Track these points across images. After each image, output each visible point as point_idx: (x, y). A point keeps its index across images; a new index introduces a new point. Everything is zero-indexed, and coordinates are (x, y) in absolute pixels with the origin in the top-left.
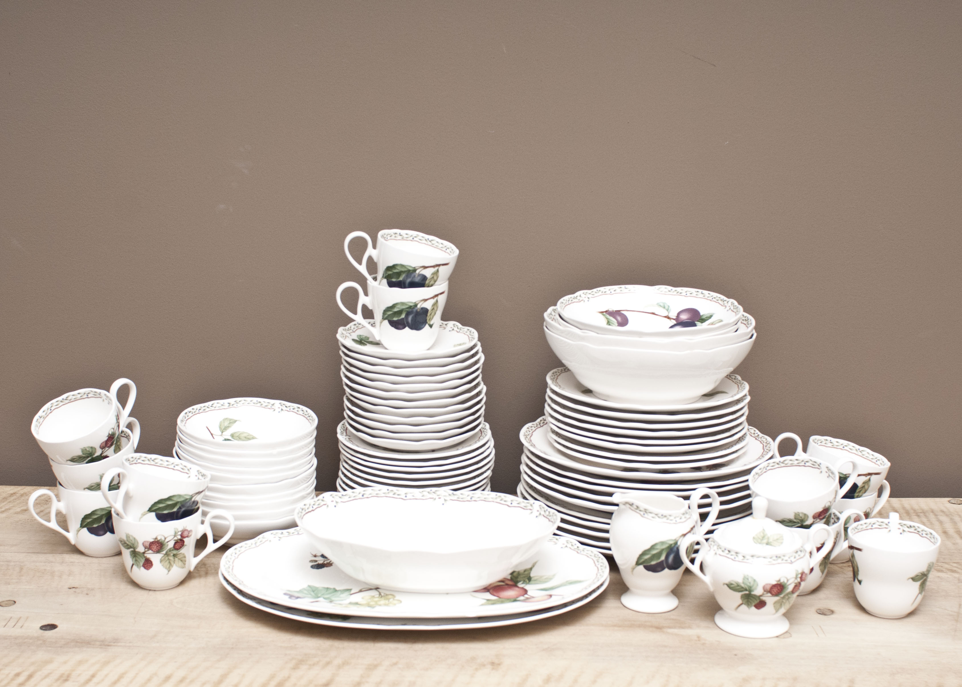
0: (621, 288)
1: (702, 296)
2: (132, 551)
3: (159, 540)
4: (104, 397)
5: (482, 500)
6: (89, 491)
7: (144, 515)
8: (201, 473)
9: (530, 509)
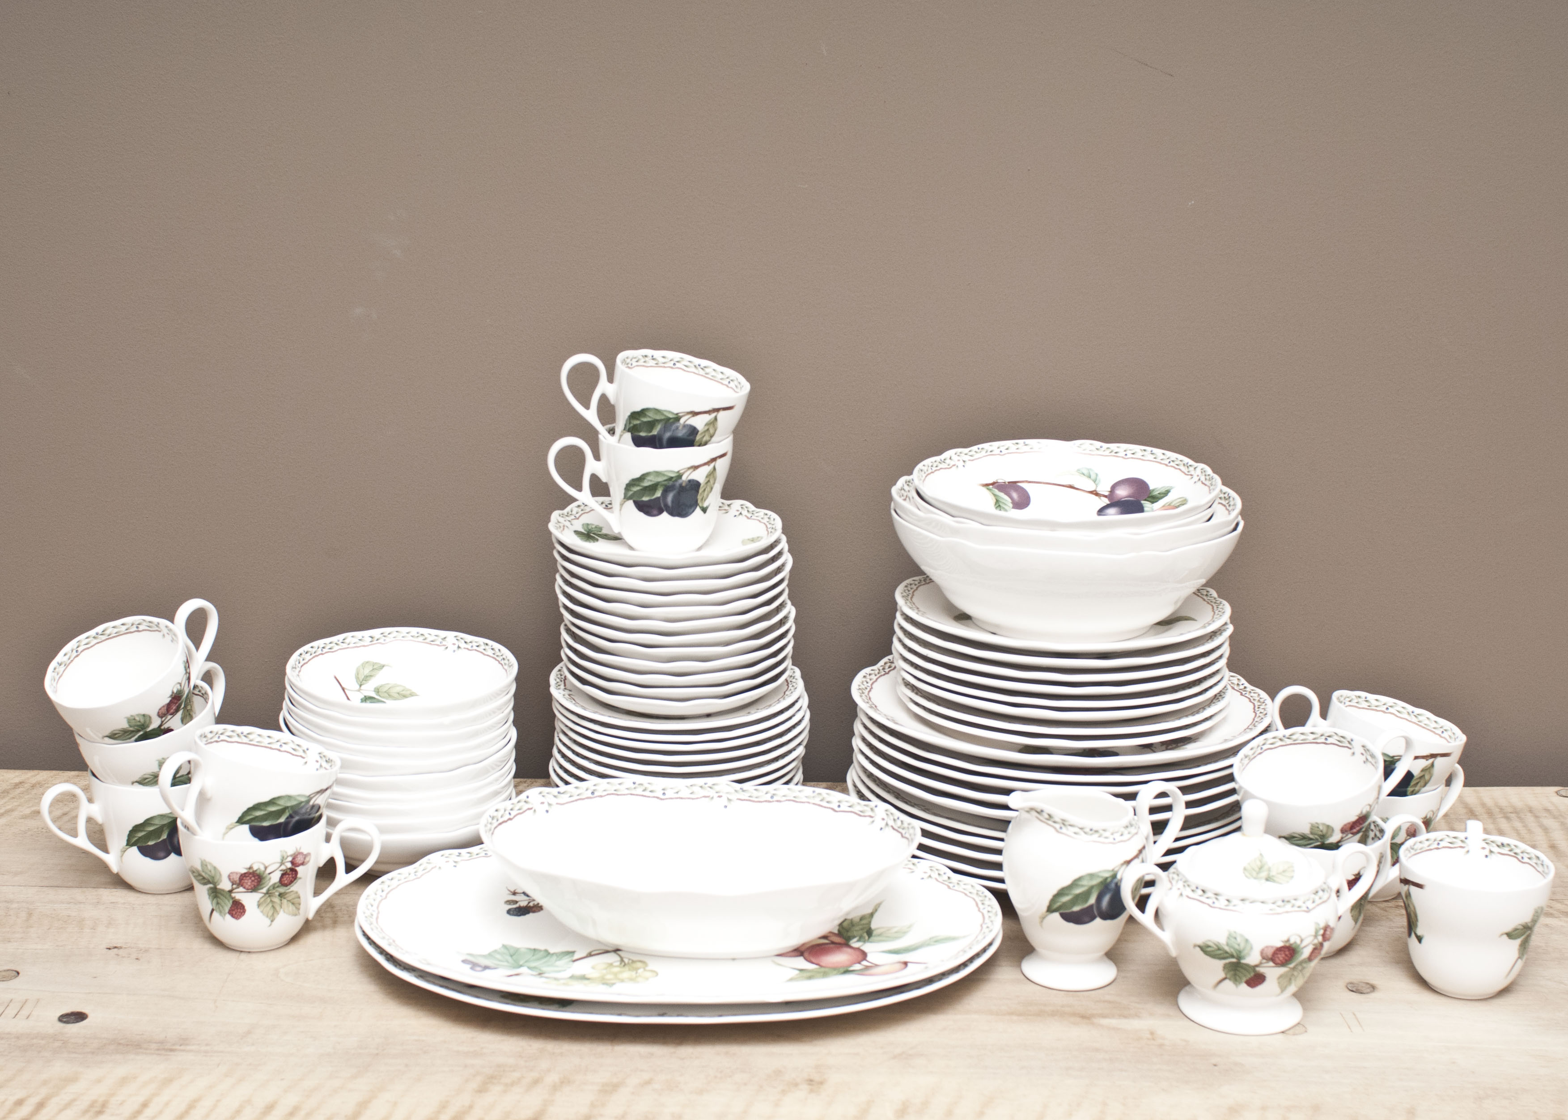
0: (1017, 444)
1: (1151, 457)
2: (211, 888)
3: (256, 871)
4: (165, 631)
5: (789, 800)
6: (141, 786)
7: (230, 828)
8: (324, 756)
9: (871, 817)
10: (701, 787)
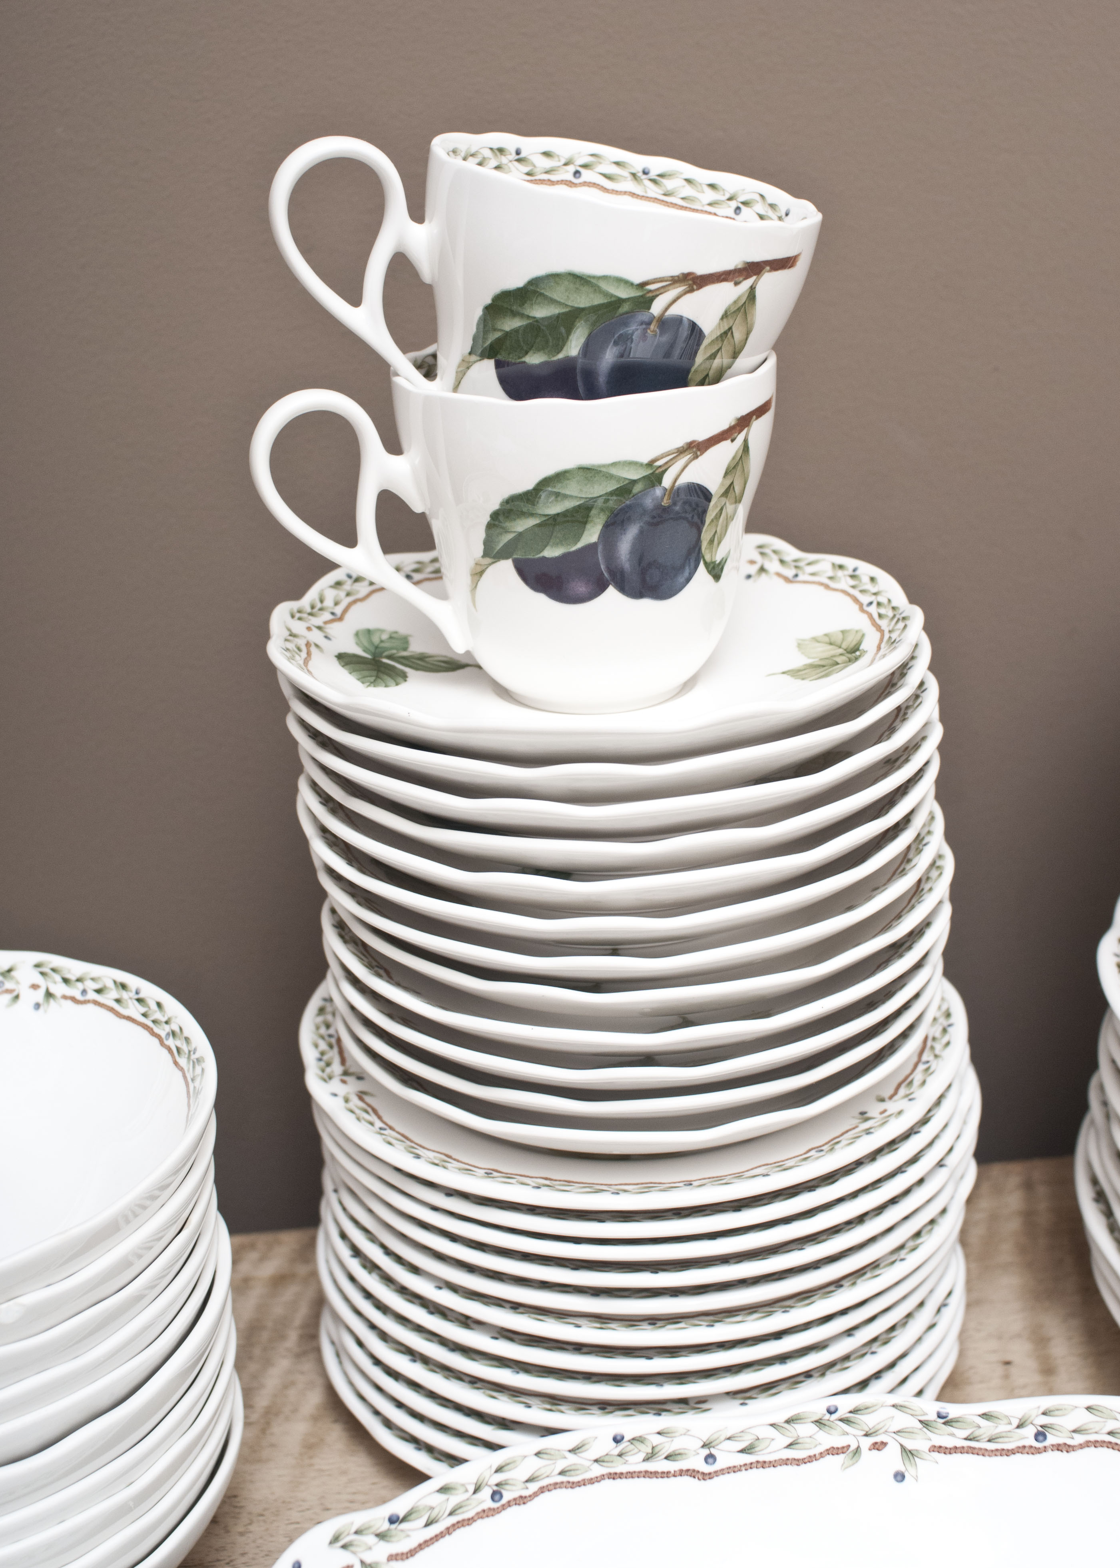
10: (819, 1422)
